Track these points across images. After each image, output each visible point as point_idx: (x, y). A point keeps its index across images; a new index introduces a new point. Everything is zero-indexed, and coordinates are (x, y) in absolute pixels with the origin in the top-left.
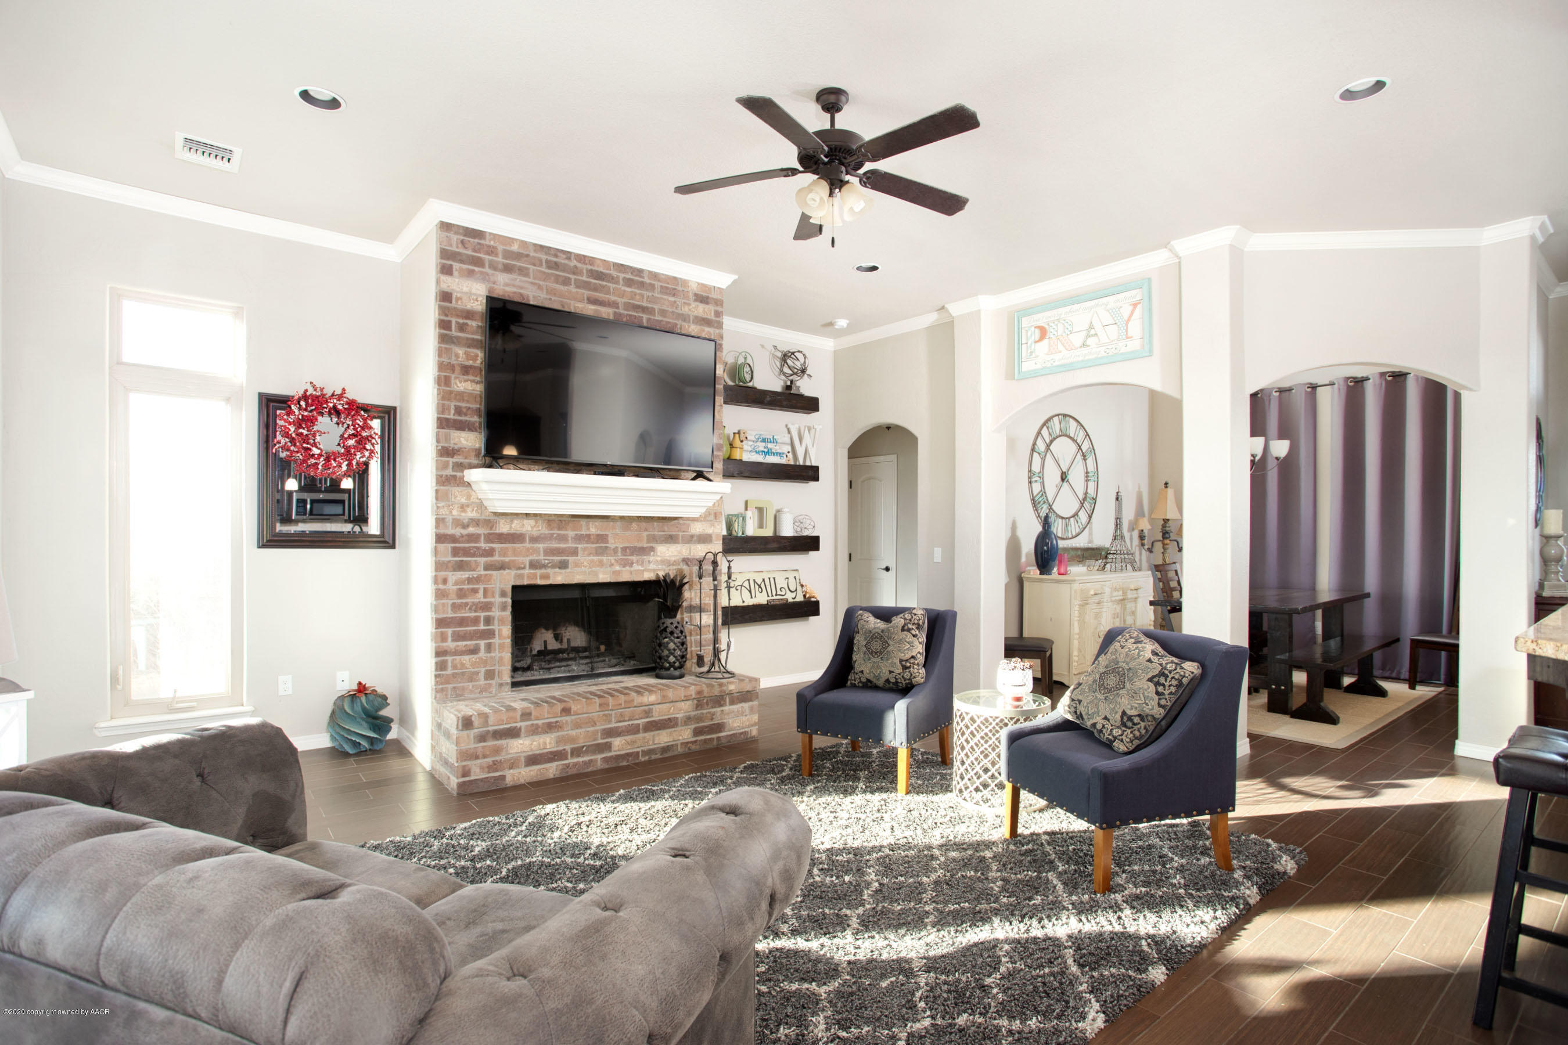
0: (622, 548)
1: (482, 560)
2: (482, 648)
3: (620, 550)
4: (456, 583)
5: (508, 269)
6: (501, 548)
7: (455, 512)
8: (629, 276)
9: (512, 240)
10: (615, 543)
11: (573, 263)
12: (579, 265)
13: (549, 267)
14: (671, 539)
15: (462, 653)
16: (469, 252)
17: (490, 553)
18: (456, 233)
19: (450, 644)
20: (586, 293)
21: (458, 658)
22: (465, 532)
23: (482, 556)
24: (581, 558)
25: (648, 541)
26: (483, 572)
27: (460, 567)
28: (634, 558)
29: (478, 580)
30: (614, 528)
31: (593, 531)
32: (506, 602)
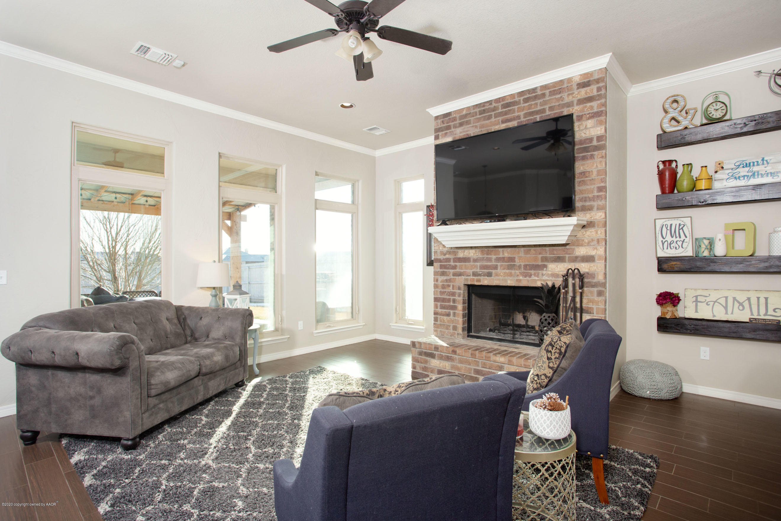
0: (524, 265)
1: (452, 271)
2: (452, 314)
3: (523, 267)
4: (441, 282)
5: (461, 125)
6: (460, 265)
7: (441, 248)
8: (528, 96)
9: (463, 109)
10: (520, 262)
11: (494, 104)
12: (496, 105)
13: (480, 114)
14: (559, 259)
15: (444, 315)
16: (445, 125)
17: (455, 267)
18: (440, 119)
19: (439, 310)
20: (500, 119)
21: (442, 317)
22: (445, 257)
23: (452, 269)
24: (499, 271)
25: (542, 261)
26: (452, 277)
27: (443, 274)
28: (532, 272)
29: (450, 281)
30: (519, 253)
31: (506, 255)
32: (460, 292)
